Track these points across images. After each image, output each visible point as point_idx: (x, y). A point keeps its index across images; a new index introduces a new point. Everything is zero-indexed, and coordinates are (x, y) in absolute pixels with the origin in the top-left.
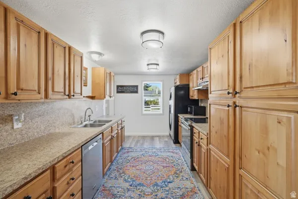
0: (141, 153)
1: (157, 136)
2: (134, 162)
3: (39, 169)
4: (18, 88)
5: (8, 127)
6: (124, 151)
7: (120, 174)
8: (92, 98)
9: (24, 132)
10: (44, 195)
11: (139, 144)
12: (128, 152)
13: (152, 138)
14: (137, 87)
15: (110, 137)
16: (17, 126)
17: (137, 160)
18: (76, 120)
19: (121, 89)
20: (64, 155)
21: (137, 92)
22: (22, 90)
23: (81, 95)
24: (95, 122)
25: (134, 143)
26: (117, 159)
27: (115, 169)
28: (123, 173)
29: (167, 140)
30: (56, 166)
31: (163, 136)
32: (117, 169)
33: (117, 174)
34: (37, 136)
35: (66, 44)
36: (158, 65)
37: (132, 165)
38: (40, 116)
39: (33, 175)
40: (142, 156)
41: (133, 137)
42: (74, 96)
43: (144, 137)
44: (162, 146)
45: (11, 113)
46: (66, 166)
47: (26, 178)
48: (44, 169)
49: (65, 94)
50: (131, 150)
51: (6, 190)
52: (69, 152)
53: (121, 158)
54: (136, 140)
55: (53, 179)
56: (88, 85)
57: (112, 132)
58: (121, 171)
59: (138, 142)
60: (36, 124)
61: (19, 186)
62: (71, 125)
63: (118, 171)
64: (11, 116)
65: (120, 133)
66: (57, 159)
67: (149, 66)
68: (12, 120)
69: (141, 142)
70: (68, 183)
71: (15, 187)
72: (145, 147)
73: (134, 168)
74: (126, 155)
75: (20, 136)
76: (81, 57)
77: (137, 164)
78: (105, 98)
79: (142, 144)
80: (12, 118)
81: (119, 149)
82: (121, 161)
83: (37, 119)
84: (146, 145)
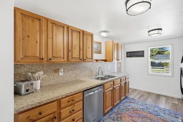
0: (142, 107)
1: (165, 96)
2: (133, 112)
3: (48, 100)
4: (52, 57)
5: (57, 75)
6: (127, 100)
7: (118, 118)
8: (105, 61)
9: (64, 78)
10: (53, 115)
11: (142, 98)
12: (130, 102)
13: (159, 96)
14: (143, 52)
15: (112, 88)
16: (61, 74)
17: (136, 112)
18: (94, 74)
19: (130, 54)
20: (67, 95)
21: (143, 56)
22: (54, 57)
23: (92, 59)
24: (106, 76)
25: (138, 97)
26: (120, 105)
27: (116, 112)
28: (121, 118)
29: (177, 103)
30: (61, 100)
31: (172, 98)
32: (117, 112)
33: (116, 117)
34: (70, 80)
35: (80, 30)
36: (161, 29)
37: (130, 114)
38: (72, 70)
39: (44, 102)
40: (142, 110)
41: (139, 91)
42: (85, 60)
43: (149, 94)
44: (167, 107)
45: (59, 68)
46: (69, 102)
47: (40, 103)
48: (52, 101)
49: (80, 59)
50: (133, 101)
51: (28, 106)
52: (71, 94)
53: (123, 105)
54: (141, 94)
55: (60, 107)
56: (102, 52)
57: (114, 85)
58: (119, 116)
59: (142, 96)
60: (70, 74)
61: (35, 106)
62: (90, 76)
63: (117, 114)
64: (58, 69)
65: (123, 87)
66: (61, 97)
67: (150, 32)
68: (59, 71)
69: (145, 97)
70: (70, 112)
71: (33, 106)
72: (148, 102)
73: (130, 118)
74: (128, 104)
75: (62, 79)
76: (92, 36)
77: (135, 116)
78: (113, 61)
79: (146, 99)
80: (59, 70)
81: (122, 98)
82: (122, 107)
83: (70, 72)
84: (149, 101)
